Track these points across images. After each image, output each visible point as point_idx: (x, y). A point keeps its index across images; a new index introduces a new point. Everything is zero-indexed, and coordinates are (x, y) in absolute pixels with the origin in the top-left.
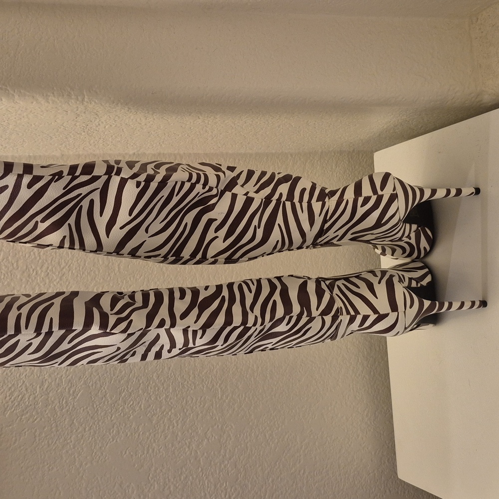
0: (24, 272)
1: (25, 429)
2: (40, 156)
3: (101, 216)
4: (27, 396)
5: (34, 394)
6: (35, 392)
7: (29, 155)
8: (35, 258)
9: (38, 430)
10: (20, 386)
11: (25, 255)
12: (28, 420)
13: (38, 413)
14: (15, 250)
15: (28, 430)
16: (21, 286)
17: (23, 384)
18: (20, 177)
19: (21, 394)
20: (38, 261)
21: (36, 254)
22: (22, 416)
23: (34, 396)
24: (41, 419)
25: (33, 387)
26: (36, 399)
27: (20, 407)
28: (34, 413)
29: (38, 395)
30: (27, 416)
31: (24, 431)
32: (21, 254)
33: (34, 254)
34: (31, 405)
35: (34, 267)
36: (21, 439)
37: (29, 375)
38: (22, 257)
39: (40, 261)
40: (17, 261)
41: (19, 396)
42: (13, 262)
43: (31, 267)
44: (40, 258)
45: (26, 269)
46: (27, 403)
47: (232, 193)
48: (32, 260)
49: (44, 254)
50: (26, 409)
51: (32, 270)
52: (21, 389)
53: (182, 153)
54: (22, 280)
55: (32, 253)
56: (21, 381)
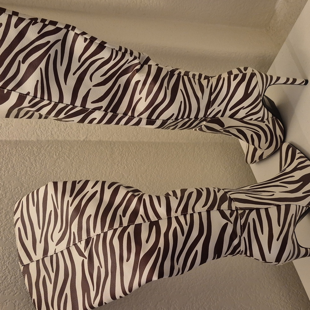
0: (10, 199)
1: (7, 300)
2: (23, 141)
3: (61, 65)
4: (9, 277)
5: (15, 275)
6: (16, 274)
7: (16, 140)
8: (18, 192)
9: (17, 301)
10: (4, 270)
11: (12, 190)
12: (10, 294)
13: (18, 289)
14: (5, 187)
15: (9, 301)
16: (8, 207)
17: (6, 268)
18: (10, 17)
19: (5, 275)
20: (21, 194)
21: (19, 189)
22: (5, 291)
23: (15, 276)
24: (20, 293)
25: (14, 270)
26: (17, 279)
27: (4, 284)
28: (14, 289)
29: (18, 276)
30: (9, 290)
31: (6, 302)
32: (8, 189)
33: (18, 189)
34: (12, 283)
35: (17, 197)
36: (4, 307)
37: (12, 262)
38: (9, 191)
39: (22, 194)
40: (6, 193)
41: (3, 276)
42: (3, 194)
43: (16, 197)
44: (22, 192)
45: (12, 198)
46: (9, 281)
47: (148, 65)
48: (16, 193)
49: (25, 190)
50: (8, 285)
51: (16, 198)
52: (5, 272)
53: (114, 141)
54: (8, 204)
55: (16, 189)
56: (5, 266)
